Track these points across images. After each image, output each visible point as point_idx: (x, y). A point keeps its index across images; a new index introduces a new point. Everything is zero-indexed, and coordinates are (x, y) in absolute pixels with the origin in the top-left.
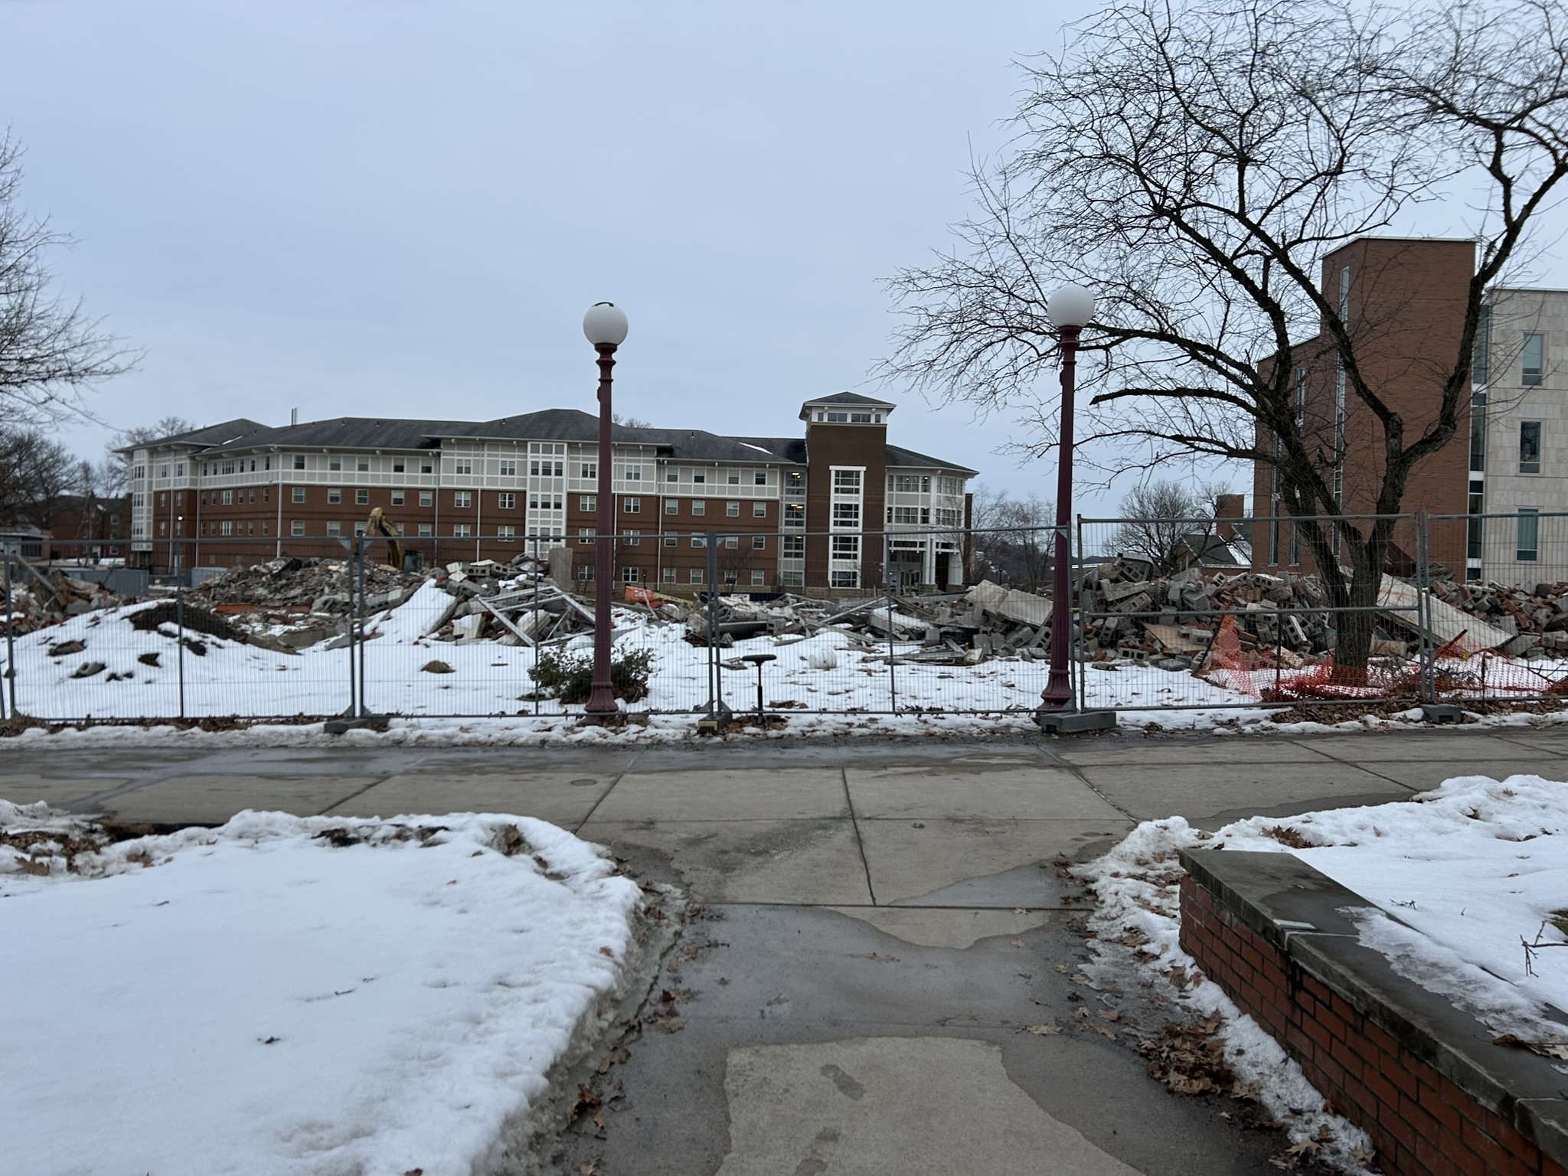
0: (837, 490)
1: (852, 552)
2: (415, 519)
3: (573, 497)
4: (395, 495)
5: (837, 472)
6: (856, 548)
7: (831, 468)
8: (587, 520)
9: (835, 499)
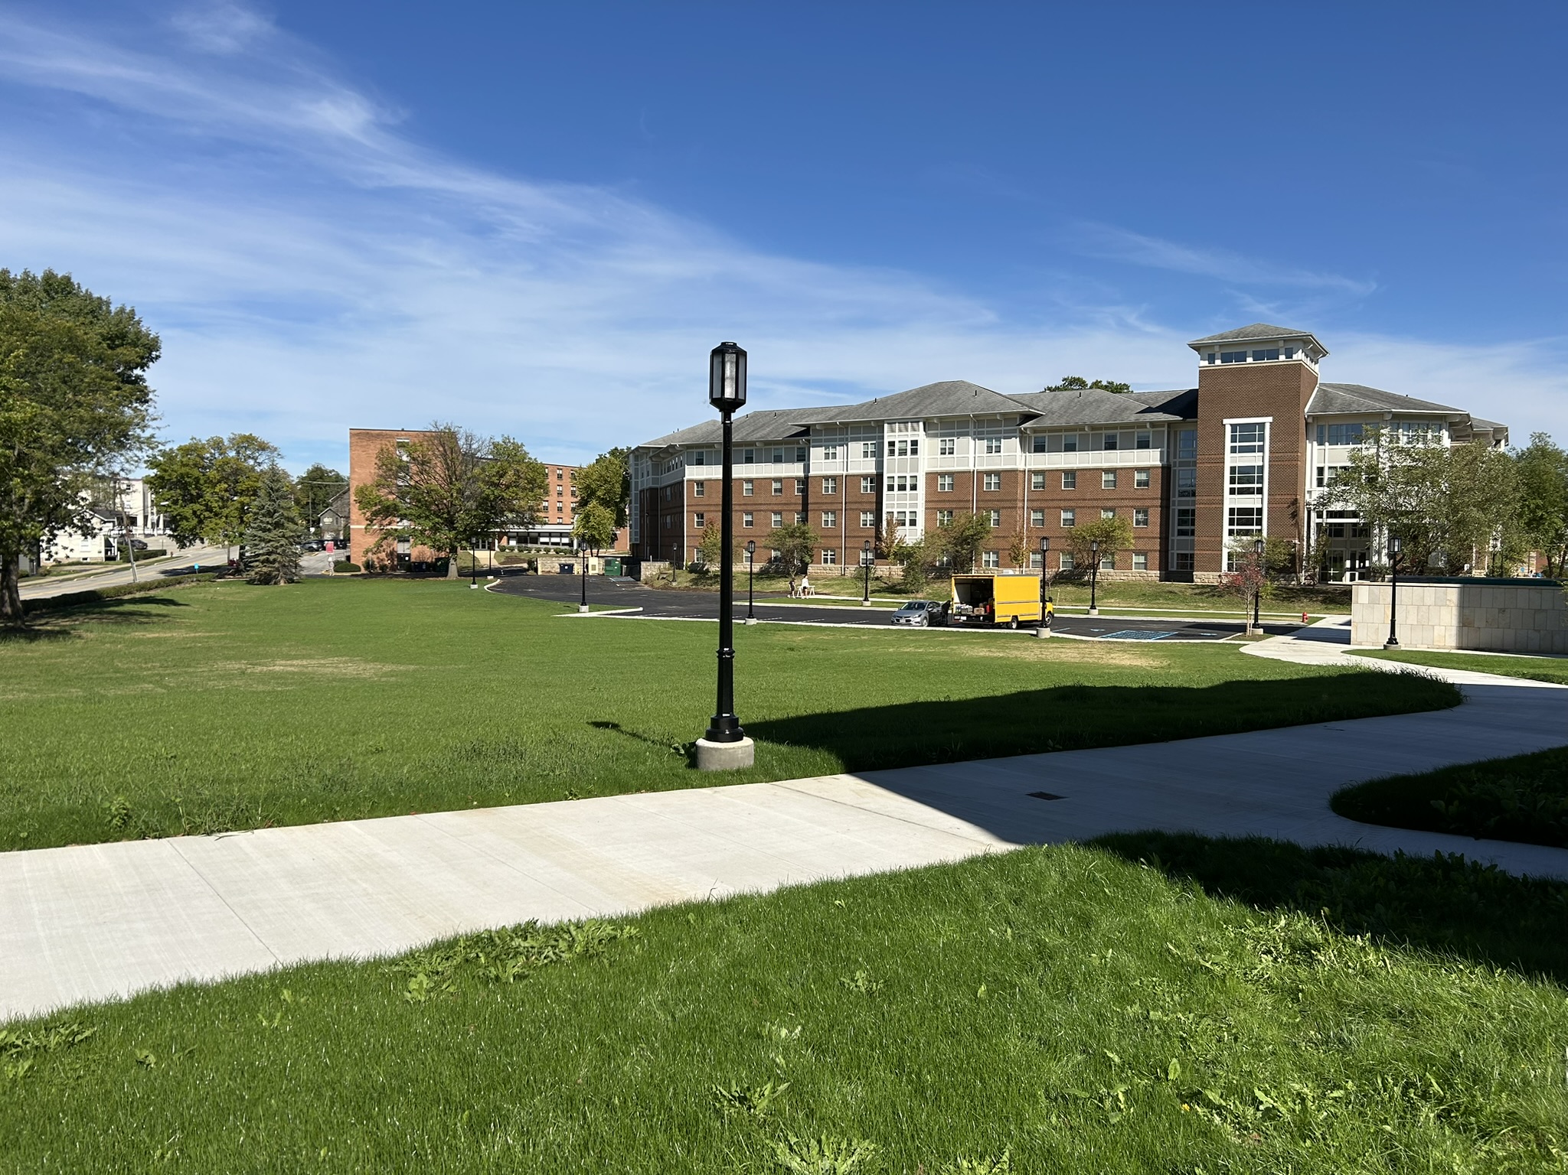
0: (1233, 450)
1: (1255, 527)
2: (792, 507)
3: (932, 477)
4: (775, 486)
5: (1234, 427)
6: (1259, 522)
7: (1225, 421)
8: (944, 501)
9: (1231, 460)
